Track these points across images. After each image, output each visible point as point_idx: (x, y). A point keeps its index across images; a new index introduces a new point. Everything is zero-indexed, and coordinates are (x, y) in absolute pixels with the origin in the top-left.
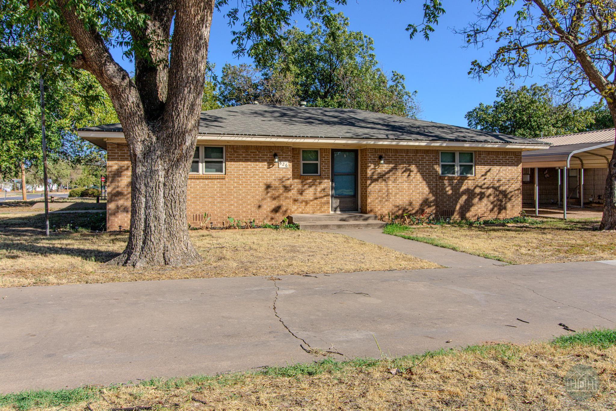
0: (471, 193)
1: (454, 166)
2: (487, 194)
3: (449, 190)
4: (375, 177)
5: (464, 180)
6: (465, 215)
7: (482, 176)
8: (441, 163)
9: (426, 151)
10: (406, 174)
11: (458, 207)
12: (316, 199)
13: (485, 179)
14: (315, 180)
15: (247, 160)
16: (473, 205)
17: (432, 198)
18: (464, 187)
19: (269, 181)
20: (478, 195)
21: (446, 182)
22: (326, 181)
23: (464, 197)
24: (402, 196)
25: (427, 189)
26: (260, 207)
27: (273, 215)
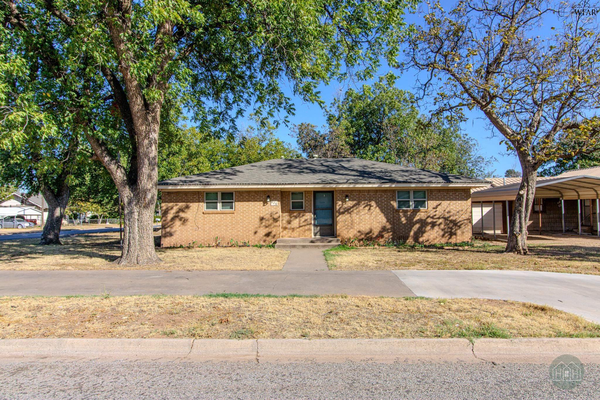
0: (423, 223)
1: (409, 201)
2: (438, 223)
3: (403, 219)
4: (343, 210)
5: (417, 212)
6: (418, 240)
7: (434, 208)
8: (397, 200)
9: (385, 191)
10: (367, 208)
11: (412, 233)
12: (300, 227)
13: (436, 211)
14: (299, 213)
15: (249, 201)
16: (424, 232)
17: (388, 226)
18: (417, 218)
19: (262, 215)
20: (430, 223)
21: (401, 214)
22: (308, 214)
23: (417, 226)
24: (364, 225)
25: (385, 219)
26: (256, 232)
27: (265, 238)
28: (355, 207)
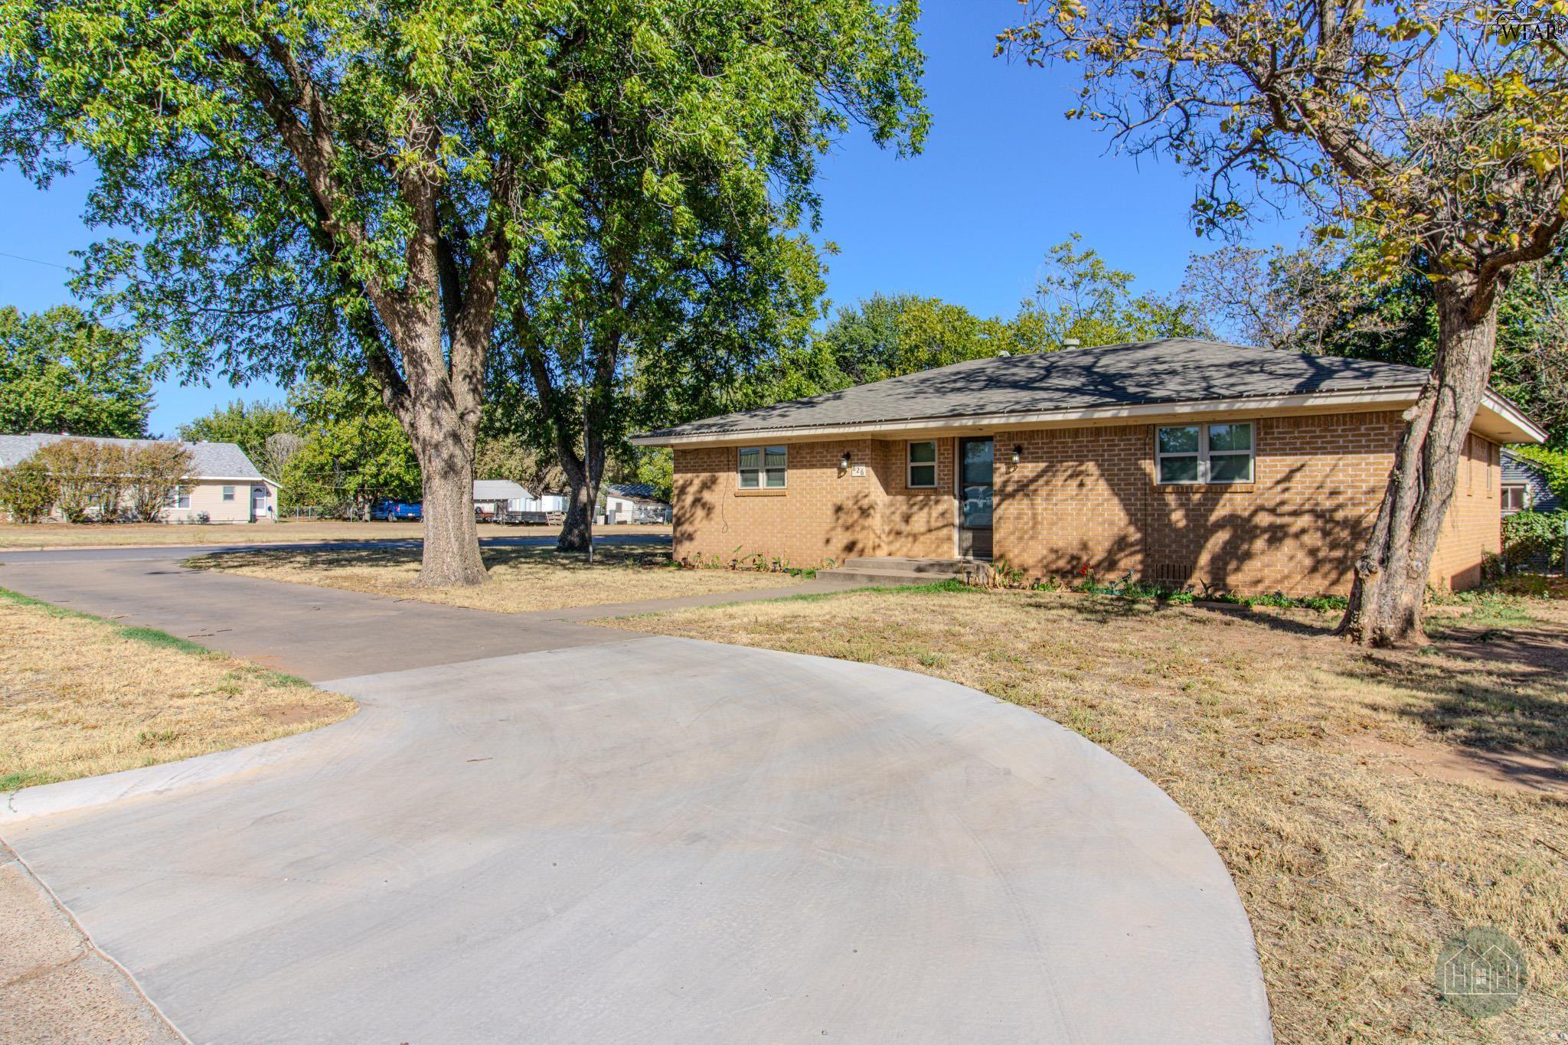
0: (1243, 529)
1: (1194, 459)
2: (1294, 529)
3: (1178, 517)
4: (1010, 489)
5: (1222, 493)
6: (1223, 579)
7: (1278, 482)
8: (1159, 455)
9: (1122, 430)
10: (1075, 483)
11: (1204, 559)
12: (930, 531)
13: (1287, 489)
14: (927, 496)
15: (812, 466)
16: (1248, 555)
17: (1135, 536)
18: (1220, 512)
19: (838, 501)
20: (1264, 530)
21: (1171, 499)
22: (946, 497)
23: (1222, 537)
24: (1063, 528)
25: (1122, 514)
26: (828, 541)
27: (843, 556)
28: (1041, 481)
